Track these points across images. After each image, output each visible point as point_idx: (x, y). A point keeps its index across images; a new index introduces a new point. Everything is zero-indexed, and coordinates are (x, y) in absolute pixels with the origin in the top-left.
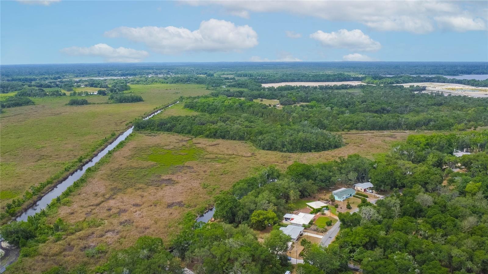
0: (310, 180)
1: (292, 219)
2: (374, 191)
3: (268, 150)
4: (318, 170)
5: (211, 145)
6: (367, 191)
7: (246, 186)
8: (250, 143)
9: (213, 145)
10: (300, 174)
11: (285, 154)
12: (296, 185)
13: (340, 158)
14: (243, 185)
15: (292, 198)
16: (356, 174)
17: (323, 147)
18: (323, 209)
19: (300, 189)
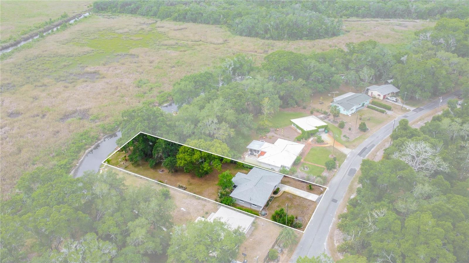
0: (300, 80)
1: (263, 153)
2: (399, 99)
3: (246, 36)
4: (313, 63)
5: (176, 29)
6: (387, 99)
7: (190, 86)
8: (226, 27)
9: (180, 30)
10: (285, 69)
11: (267, 42)
12: (275, 87)
13: (348, 45)
14: (186, 85)
15: (266, 111)
16: (373, 72)
17: (317, 34)
18: (320, 130)
19: (282, 93)
